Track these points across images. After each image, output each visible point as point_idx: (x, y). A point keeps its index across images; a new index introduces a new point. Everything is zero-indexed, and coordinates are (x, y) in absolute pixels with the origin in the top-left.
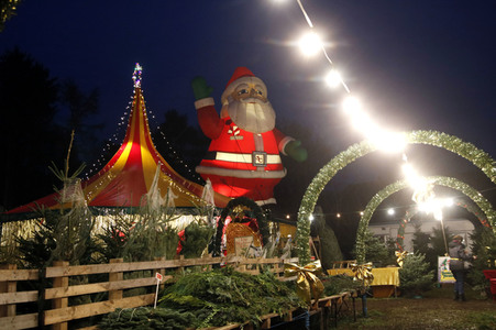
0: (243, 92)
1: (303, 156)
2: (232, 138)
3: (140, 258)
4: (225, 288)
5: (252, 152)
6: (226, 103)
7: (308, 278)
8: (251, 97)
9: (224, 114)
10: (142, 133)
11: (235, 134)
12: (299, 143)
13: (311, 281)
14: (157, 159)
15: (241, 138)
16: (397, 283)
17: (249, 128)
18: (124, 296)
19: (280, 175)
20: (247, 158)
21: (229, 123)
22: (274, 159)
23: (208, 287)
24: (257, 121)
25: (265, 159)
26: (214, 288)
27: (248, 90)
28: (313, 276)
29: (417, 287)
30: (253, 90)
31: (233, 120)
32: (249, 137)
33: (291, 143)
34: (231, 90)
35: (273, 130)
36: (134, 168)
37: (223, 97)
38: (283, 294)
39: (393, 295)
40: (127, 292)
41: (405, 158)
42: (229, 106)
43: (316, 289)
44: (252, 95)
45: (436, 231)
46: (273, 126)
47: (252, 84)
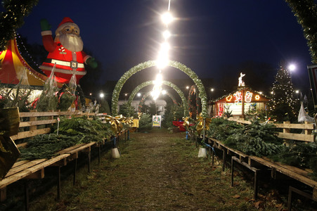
0: (68, 30)
1: (95, 65)
2: (61, 53)
3: (44, 110)
4: (88, 126)
5: (71, 61)
6: (58, 35)
7: (116, 122)
8: (71, 33)
9: (56, 40)
10: (13, 45)
11: (62, 51)
12: (94, 59)
13: (117, 124)
14: (21, 60)
15: (65, 53)
16: (138, 127)
17: (69, 49)
18: (38, 129)
19: (83, 73)
20: (67, 64)
21: (60, 45)
22: (81, 66)
23: (80, 125)
24: (75, 46)
25: (77, 65)
26: (83, 126)
27: (70, 29)
28: (118, 122)
29: (145, 128)
30: (73, 30)
31: (62, 44)
32: (69, 53)
33: (90, 58)
34: (61, 28)
35: (81, 52)
36: (7, 63)
37: (56, 32)
38: (105, 129)
39: (135, 132)
40: (38, 127)
41: (160, 71)
42: (60, 36)
43: (120, 127)
44: (72, 32)
45: (151, 104)
46: (82, 49)
47: (73, 27)
